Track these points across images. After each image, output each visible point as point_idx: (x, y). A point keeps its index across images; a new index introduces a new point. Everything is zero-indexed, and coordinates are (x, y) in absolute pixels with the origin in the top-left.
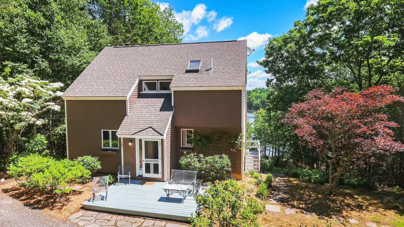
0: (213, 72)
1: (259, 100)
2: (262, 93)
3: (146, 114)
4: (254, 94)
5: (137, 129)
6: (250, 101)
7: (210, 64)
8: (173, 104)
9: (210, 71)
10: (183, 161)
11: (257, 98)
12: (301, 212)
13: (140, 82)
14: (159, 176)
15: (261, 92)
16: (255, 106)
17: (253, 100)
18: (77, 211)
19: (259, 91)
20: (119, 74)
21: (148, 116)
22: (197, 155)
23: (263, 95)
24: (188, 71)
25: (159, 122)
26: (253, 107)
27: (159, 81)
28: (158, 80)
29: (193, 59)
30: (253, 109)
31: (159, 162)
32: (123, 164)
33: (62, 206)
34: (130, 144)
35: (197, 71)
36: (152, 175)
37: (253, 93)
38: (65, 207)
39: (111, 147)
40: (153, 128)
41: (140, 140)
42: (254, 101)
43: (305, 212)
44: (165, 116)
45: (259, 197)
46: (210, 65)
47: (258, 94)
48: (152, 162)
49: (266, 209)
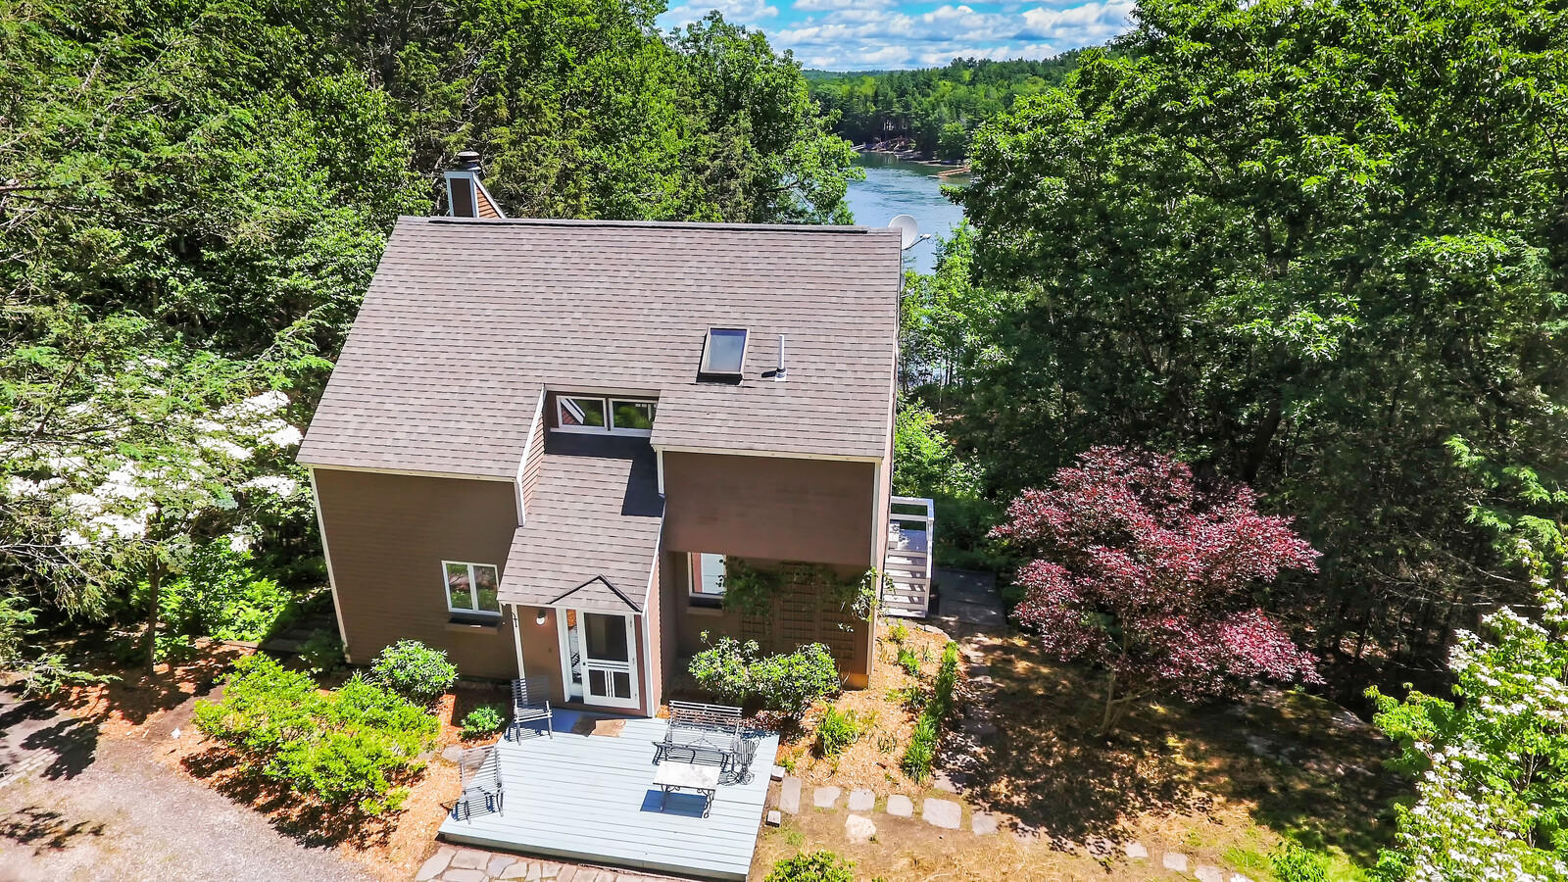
0: (789, 386)
1: (964, 120)
2: (979, 86)
3: (580, 522)
4: (945, 86)
5: (561, 584)
6: (929, 124)
7: (777, 344)
8: (661, 490)
9: (777, 379)
10: (702, 666)
11: (958, 107)
12: (1011, 825)
13: (550, 397)
14: (632, 703)
15: (973, 82)
16: (948, 145)
17: (941, 120)
18: (431, 852)
19: (967, 75)
20: (474, 367)
21: (589, 531)
22: (740, 646)
23: (982, 93)
24: (703, 378)
25: (623, 557)
26: (940, 147)
27: (611, 400)
28: (607, 396)
29: (720, 324)
30: (939, 157)
31: (631, 668)
32: (522, 675)
33: (386, 832)
34: (541, 621)
35: (733, 380)
36: (610, 700)
37: (941, 83)
38: (393, 835)
39: (475, 609)
40: (608, 580)
41: (571, 614)
42: (944, 121)
43: (1021, 825)
44: (641, 536)
45: (910, 773)
46: (777, 351)
47: (962, 90)
48: (610, 668)
49: (925, 817)
